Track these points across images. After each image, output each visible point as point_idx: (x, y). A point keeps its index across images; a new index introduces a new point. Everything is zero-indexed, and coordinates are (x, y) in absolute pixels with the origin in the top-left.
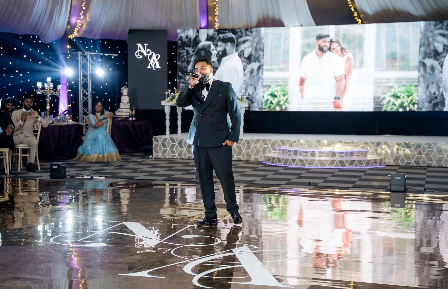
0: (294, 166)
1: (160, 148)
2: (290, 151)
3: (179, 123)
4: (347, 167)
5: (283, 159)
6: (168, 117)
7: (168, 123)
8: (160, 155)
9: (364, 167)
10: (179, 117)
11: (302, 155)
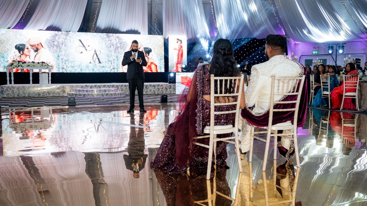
0: (89, 97)
1: (5, 92)
2: (83, 90)
3: (13, 78)
4: (114, 96)
5: (82, 94)
6: (8, 75)
7: (8, 78)
8: (5, 96)
9: (119, 96)
10: (12, 75)
11: (90, 92)
